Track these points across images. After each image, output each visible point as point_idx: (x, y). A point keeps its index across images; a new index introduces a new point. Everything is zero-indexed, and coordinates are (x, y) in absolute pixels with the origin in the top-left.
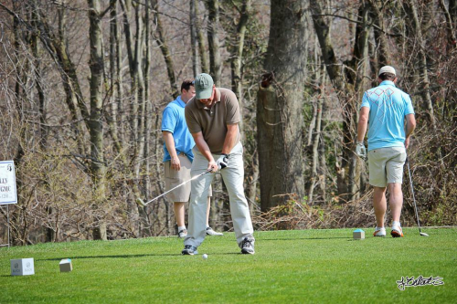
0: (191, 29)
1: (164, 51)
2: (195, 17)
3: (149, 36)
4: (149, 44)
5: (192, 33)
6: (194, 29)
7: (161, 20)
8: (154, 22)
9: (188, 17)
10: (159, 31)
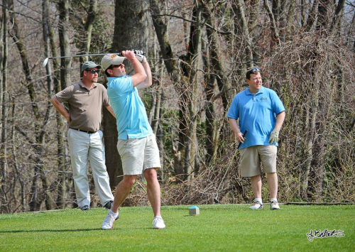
0: (44, 27)
1: (19, 46)
2: (47, 16)
3: (7, 34)
4: (7, 41)
5: (44, 31)
6: (46, 27)
7: (17, 19)
8: (11, 21)
9: (41, 16)
10: (15, 29)
